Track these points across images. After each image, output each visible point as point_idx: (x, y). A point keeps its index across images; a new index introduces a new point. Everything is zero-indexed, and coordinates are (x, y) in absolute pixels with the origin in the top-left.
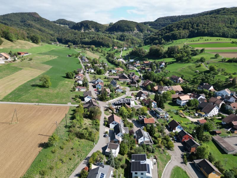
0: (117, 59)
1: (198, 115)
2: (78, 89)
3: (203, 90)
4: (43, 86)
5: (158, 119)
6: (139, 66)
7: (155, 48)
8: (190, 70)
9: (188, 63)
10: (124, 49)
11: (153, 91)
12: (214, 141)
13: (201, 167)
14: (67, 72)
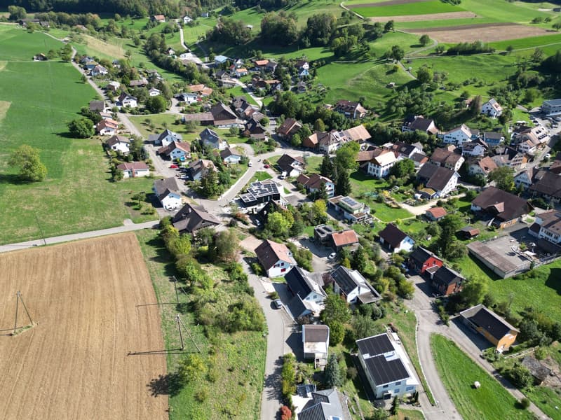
0: (178, 54)
1: (421, 197)
2: (129, 172)
3: (415, 133)
4: (22, 180)
5: (353, 225)
6: (246, 75)
7: (276, 23)
8: (375, 83)
9: (363, 61)
10: (185, 22)
11: (307, 147)
12: (473, 256)
13: (478, 326)
14: (71, 121)
